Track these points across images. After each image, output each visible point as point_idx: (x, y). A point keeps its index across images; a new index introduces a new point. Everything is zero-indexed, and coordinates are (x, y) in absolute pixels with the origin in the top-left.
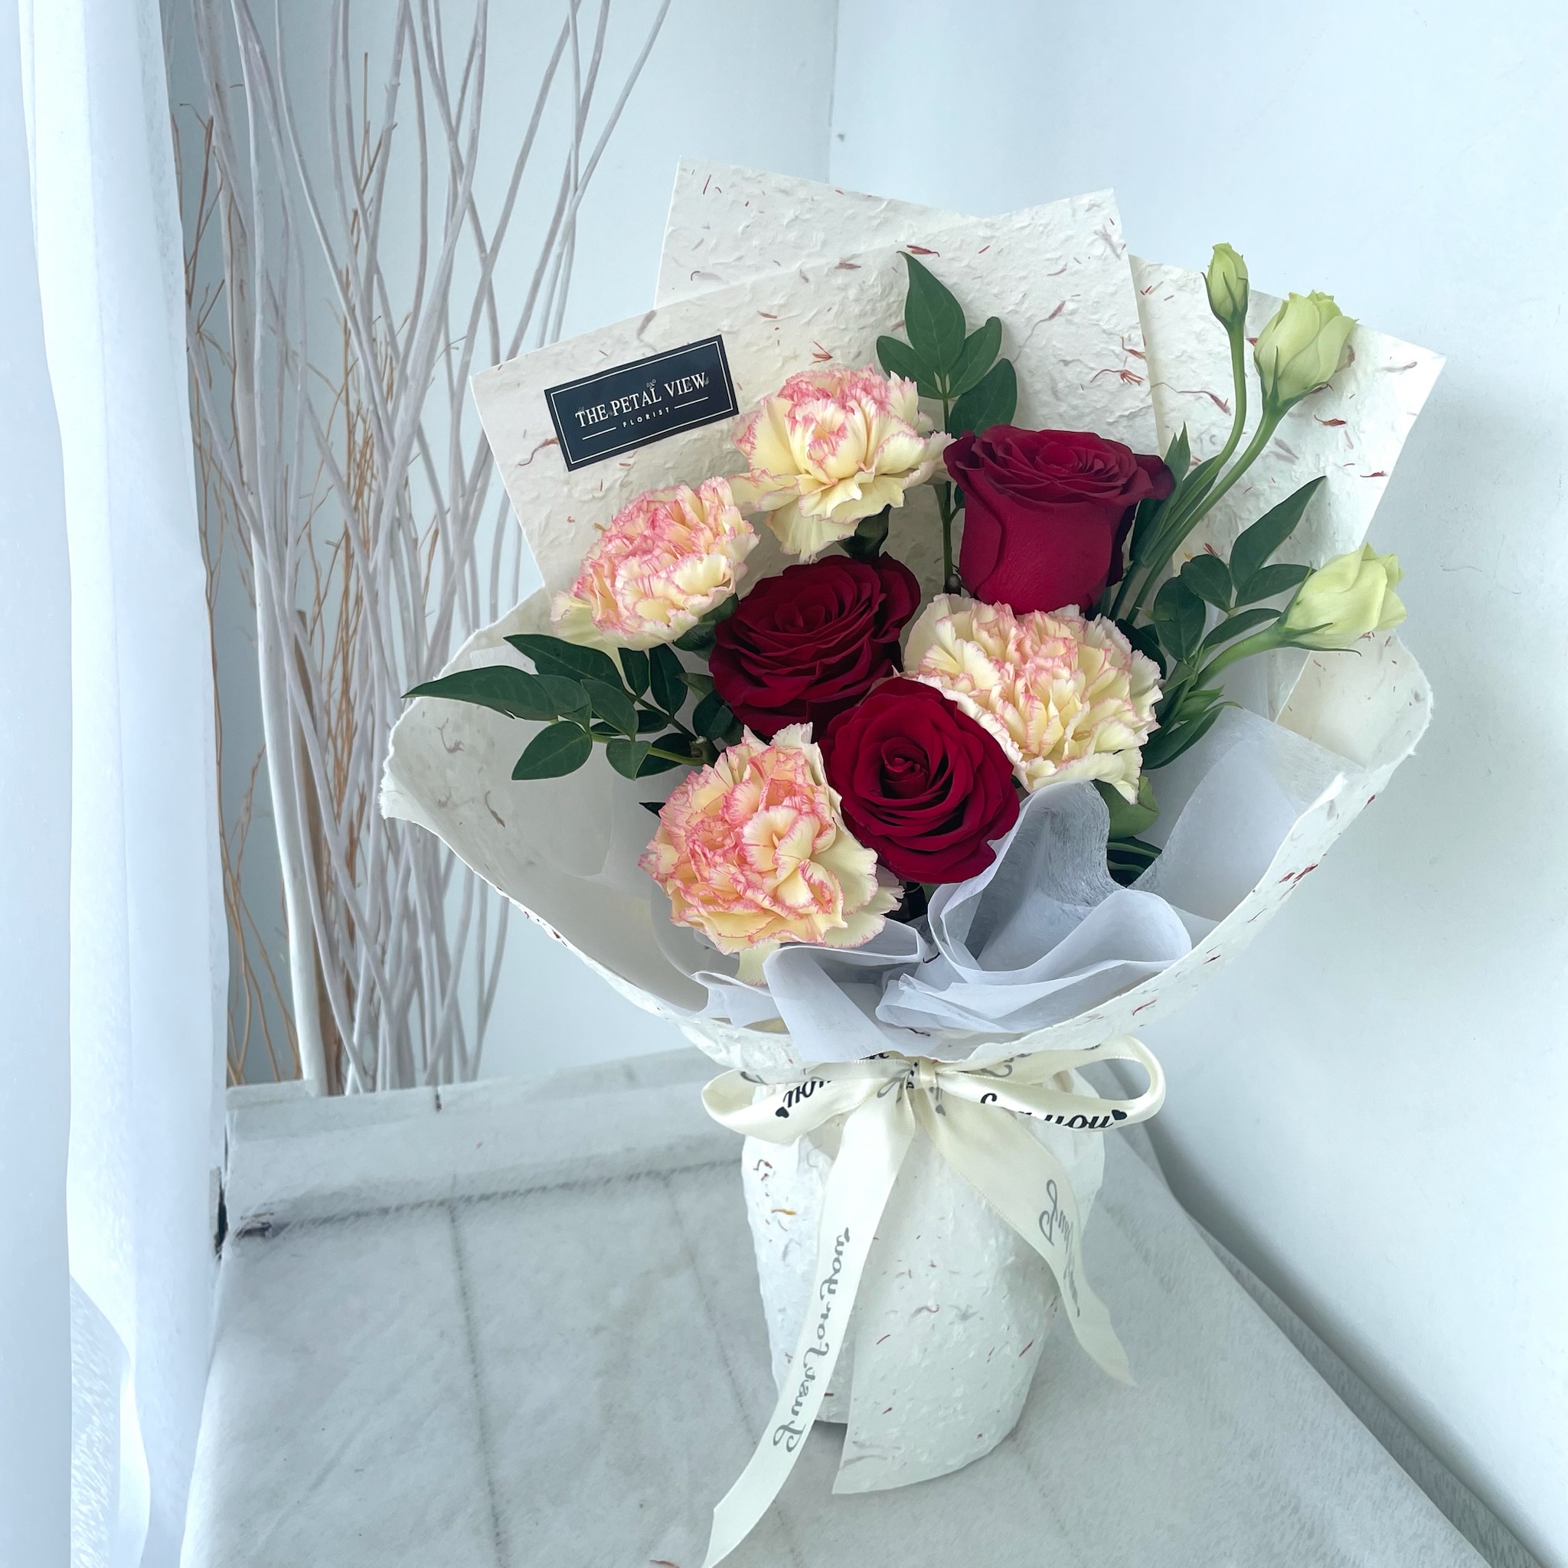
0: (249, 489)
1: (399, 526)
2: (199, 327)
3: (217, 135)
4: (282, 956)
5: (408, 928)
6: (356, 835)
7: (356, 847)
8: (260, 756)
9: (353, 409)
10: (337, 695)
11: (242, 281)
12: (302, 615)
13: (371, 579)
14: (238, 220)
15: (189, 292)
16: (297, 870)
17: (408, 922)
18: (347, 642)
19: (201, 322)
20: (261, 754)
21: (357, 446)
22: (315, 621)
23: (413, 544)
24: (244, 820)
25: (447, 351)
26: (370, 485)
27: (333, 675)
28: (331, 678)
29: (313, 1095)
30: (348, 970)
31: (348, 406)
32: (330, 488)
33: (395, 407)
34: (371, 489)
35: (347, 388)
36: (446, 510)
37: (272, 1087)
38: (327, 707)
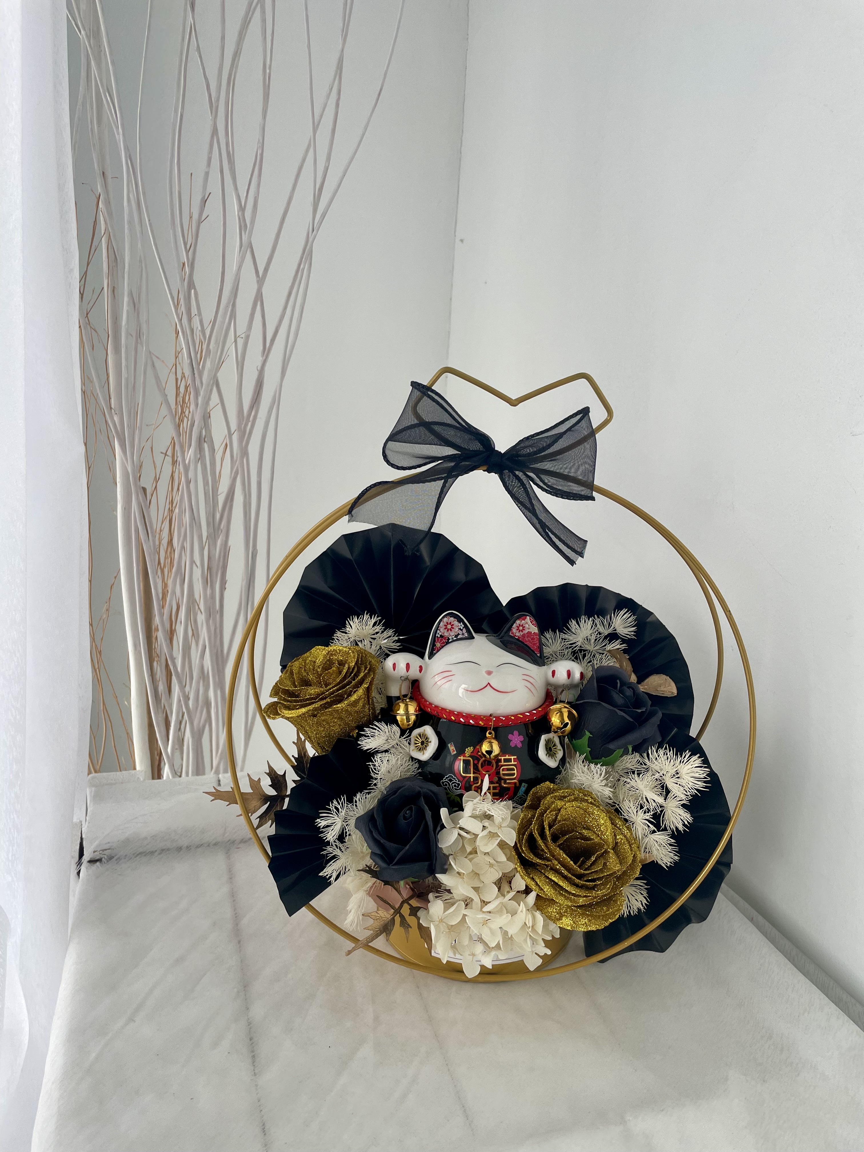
0: (114, 411)
1: (204, 439)
2: (87, 314)
3: (102, 202)
4: (126, 703)
5: (203, 685)
6: (174, 628)
7: (173, 635)
8: (115, 577)
9: (179, 377)
10: (165, 542)
11: (114, 287)
12: (144, 490)
14: (113, 252)
15: (82, 292)
16: (136, 645)
17: (204, 681)
18: (172, 510)
19: (88, 311)
20: (117, 576)
21: (181, 396)
22: (152, 495)
23: (213, 450)
24: (105, 616)
25: (236, 341)
26: (188, 418)
27: (162, 528)
28: (161, 531)
29: (142, 779)
30: (166, 711)
31: (176, 375)
32: (164, 418)
33: (203, 367)
34: (188, 420)
35: (176, 365)
36: (232, 433)
37: (116, 774)
38: (158, 549)
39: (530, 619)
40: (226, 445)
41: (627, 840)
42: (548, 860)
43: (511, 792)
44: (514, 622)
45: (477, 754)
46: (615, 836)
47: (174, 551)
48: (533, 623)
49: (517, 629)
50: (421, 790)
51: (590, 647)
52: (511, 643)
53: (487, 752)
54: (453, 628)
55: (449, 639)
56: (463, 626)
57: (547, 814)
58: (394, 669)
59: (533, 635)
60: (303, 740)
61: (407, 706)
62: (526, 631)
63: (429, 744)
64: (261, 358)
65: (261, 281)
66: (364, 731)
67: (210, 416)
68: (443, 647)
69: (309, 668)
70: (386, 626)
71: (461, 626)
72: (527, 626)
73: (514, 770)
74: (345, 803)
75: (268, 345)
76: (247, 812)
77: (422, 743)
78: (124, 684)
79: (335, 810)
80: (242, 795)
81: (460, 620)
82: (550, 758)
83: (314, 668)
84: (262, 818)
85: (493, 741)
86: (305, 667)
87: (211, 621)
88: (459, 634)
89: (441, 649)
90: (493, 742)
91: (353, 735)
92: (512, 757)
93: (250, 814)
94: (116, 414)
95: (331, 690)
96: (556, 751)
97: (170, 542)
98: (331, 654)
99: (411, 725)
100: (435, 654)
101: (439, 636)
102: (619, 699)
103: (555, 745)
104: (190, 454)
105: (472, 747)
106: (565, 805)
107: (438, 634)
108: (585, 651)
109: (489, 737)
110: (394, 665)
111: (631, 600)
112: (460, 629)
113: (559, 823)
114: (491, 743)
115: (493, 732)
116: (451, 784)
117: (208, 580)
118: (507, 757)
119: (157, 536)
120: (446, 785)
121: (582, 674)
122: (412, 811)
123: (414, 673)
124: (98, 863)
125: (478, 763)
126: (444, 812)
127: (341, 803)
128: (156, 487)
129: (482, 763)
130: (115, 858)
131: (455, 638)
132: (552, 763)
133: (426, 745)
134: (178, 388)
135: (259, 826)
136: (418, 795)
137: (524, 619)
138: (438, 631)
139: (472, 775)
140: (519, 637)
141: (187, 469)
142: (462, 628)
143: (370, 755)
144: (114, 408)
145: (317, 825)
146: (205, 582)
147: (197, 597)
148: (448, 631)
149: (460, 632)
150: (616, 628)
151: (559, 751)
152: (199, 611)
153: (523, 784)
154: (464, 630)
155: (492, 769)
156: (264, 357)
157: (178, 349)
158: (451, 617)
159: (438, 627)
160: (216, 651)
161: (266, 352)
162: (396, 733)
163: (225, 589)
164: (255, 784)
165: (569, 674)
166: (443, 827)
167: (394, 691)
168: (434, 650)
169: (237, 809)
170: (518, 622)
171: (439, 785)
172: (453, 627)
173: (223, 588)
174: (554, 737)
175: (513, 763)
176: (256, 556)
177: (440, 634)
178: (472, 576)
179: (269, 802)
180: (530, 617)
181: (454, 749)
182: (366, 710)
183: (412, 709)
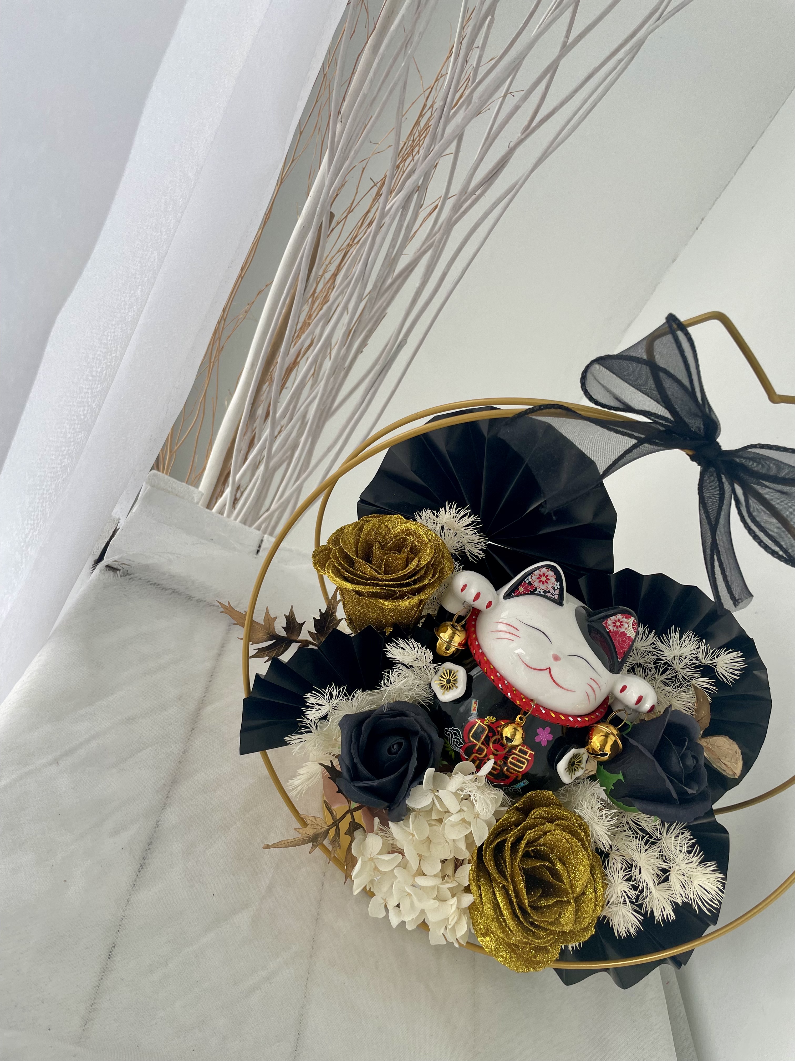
0: (341, 118)
1: (418, 190)
4: (226, 402)
6: (298, 360)
7: (295, 367)
8: (266, 286)
9: (429, 104)
10: (328, 275)
12: (332, 215)
13: (383, 215)
16: (253, 365)
18: (351, 245)
20: (268, 286)
21: (419, 129)
22: (338, 223)
23: (419, 206)
24: (241, 316)
25: (505, 96)
26: (413, 157)
27: (332, 262)
28: (330, 263)
29: (196, 501)
30: (255, 433)
31: (426, 101)
32: (389, 146)
33: (455, 113)
34: (413, 159)
35: (432, 89)
36: (449, 196)
37: (176, 483)
38: (319, 279)
39: (634, 621)
40: (436, 207)
41: (596, 898)
42: (505, 878)
43: (508, 781)
44: (615, 614)
45: (496, 728)
46: (586, 887)
47: (334, 287)
48: (634, 627)
49: (613, 623)
50: (420, 731)
51: (679, 667)
52: (598, 632)
53: (507, 738)
54: (547, 583)
55: (536, 590)
56: (559, 587)
57: (531, 833)
58: (462, 590)
59: (626, 638)
60: (337, 600)
61: (454, 633)
62: (622, 630)
63: (455, 688)
64: (520, 135)
65: (566, 48)
66: (397, 639)
67: (436, 166)
68: (525, 594)
69: (381, 533)
70: (480, 531)
71: (557, 585)
72: (626, 625)
73: (524, 765)
74: (342, 693)
75: (534, 124)
76: (250, 639)
77: (449, 681)
78: (229, 390)
79: (328, 695)
80: (252, 622)
81: (559, 579)
82: (568, 773)
83: (386, 535)
84: (261, 653)
85: (519, 729)
86: (378, 529)
87: (332, 379)
88: (549, 592)
89: (521, 595)
90: (518, 731)
91: (386, 631)
92: (530, 752)
93: (251, 643)
94: (341, 122)
95: (386, 583)
96: (577, 768)
97: (335, 275)
98: (410, 533)
99: (448, 655)
100: (513, 597)
101: (527, 582)
102: (675, 763)
103: (580, 762)
104: (396, 200)
105: (494, 719)
106: (555, 830)
107: (528, 579)
108: (669, 665)
109: (518, 721)
110: (465, 586)
111: (751, 642)
112: (554, 588)
113: (537, 846)
114: (516, 730)
115: (525, 719)
116: (454, 737)
117: (350, 334)
118: (525, 749)
119: (324, 266)
120: (449, 735)
121: (653, 708)
122: (400, 748)
123: (480, 604)
124: (111, 573)
125: (492, 737)
126: (430, 772)
127: (338, 691)
128: (346, 216)
129: (496, 740)
130: (130, 576)
131: (543, 594)
132: (566, 778)
133: (451, 686)
134: (421, 115)
135: (253, 657)
136: (416, 733)
137: (627, 618)
138: (530, 577)
139: (479, 744)
140: (610, 631)
141: (383, 216)
142: (556, 588)
143: (390, 664)
144: (343, 113)
145: (305, 698)
146: (348, 333)
147: (334, 341)
148: (540, 582)
149: (552, 591)
150: (718, 664)
151: (580, 769)
152: (329, 356)
153: (525, 781)
154: (557, 592)
155: (502, 751)
156: (523, 137)
157: (443, 72)
158: (551, 571)
159: (532, 573)
160: (323, 408)
161: (528, 131)
162: (428, 658)
163: (362, 352)
164: (270, 620)
165: (640, 700)
166: (421, 783)
167: (452, 607)
168: (514, 593)
169: (241, 632)
170: (619, 616)
171: (441, 735)
172: (548, 581)
173: (359, 351)
174: (584, 753)
175: (527, 757)
176: (402, 347)
177: (530, 580)
178: (600, 520)
179: (275, 640)
180: (635, 619)
181: (476, 708)
182: (413, 613)
183: (458, 639)
